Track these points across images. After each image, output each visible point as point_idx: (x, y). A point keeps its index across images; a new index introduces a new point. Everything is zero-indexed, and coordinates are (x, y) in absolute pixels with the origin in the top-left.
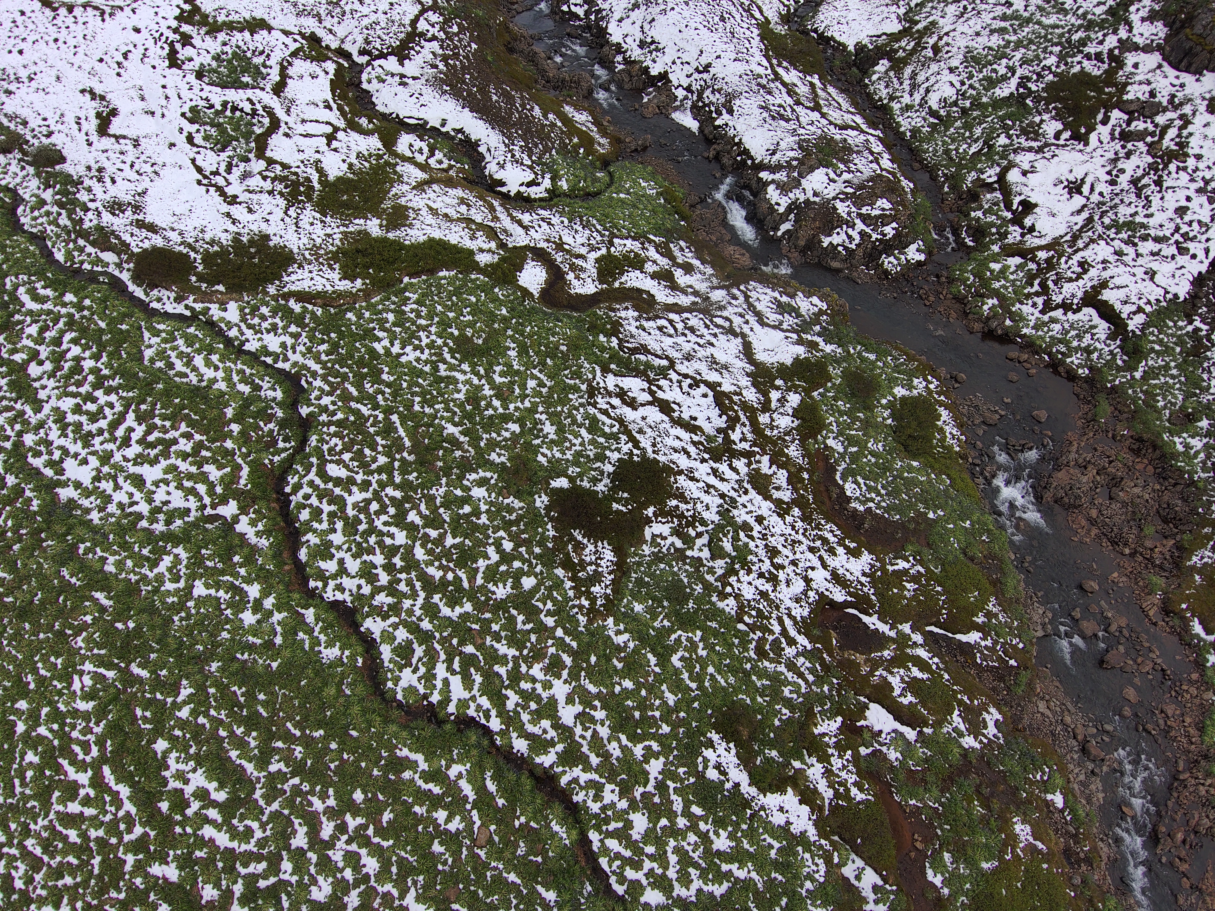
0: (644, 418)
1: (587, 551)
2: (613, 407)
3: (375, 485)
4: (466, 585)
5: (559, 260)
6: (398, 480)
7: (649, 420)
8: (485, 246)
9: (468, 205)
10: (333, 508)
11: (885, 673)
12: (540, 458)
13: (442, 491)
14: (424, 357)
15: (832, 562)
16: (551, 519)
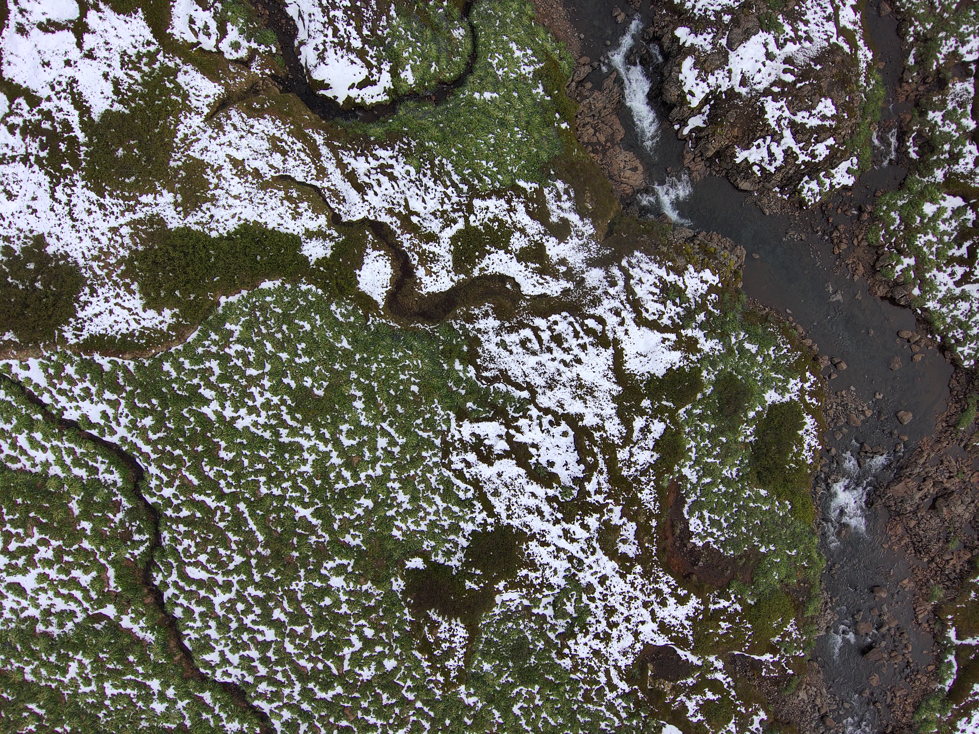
0: (500, 475)
1: (442, 628)
2: (469, 465)
3: (236, 587)
4: (335, 671)
5: (406, 244)
6: (257, 578)
7: (505, 477)
8: (313, 226)
9: (284, 153)
10: (202, 609)
11: (684, 699)
12: (396, 533)
13: (302, 584)
14: (262, 420)
15: (661, 613)
16: (408, 605)
